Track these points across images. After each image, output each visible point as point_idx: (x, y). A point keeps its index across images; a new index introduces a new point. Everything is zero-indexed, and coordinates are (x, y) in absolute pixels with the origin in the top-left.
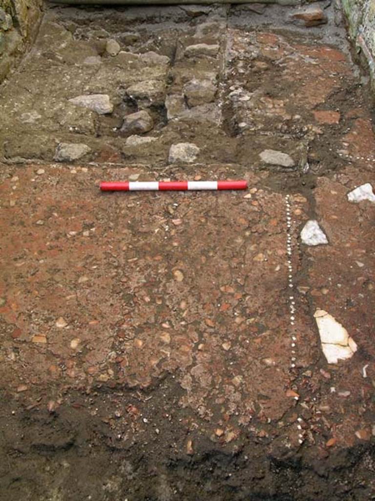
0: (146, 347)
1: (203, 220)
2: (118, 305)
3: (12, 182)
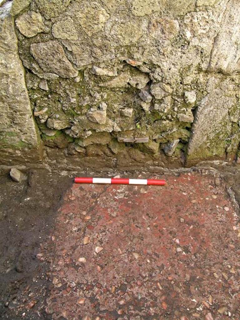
0: (78, 306)
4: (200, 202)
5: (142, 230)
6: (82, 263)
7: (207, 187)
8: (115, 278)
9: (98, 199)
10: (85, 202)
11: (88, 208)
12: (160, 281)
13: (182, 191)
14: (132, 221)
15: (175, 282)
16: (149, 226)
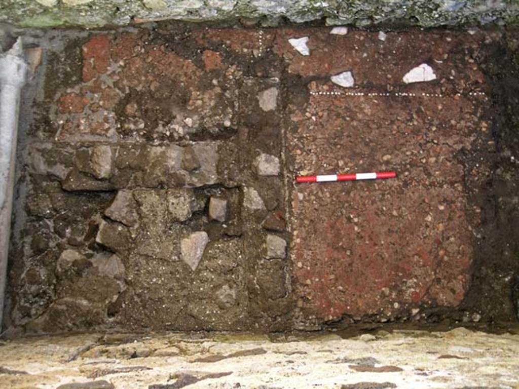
0: (440, 170)
1: (339, 146)
2: (412, 189)
3: (312, 283)
4: (326, 276)
5: (389, 239)
6: (441, 205)
7: (314, 297)
8: (413, 193)
9: (434, 277)
10: (447, 272)
11: (442, 265)
12: (376, 190)
13: (342, 292)
14: (399, 250)
15: (363, 190)
16: (382, 245)
